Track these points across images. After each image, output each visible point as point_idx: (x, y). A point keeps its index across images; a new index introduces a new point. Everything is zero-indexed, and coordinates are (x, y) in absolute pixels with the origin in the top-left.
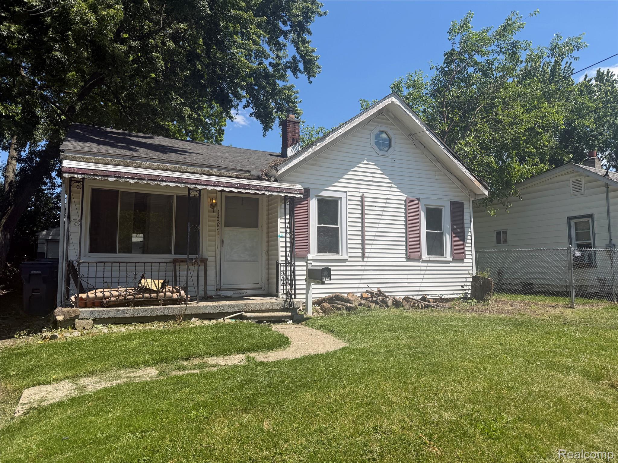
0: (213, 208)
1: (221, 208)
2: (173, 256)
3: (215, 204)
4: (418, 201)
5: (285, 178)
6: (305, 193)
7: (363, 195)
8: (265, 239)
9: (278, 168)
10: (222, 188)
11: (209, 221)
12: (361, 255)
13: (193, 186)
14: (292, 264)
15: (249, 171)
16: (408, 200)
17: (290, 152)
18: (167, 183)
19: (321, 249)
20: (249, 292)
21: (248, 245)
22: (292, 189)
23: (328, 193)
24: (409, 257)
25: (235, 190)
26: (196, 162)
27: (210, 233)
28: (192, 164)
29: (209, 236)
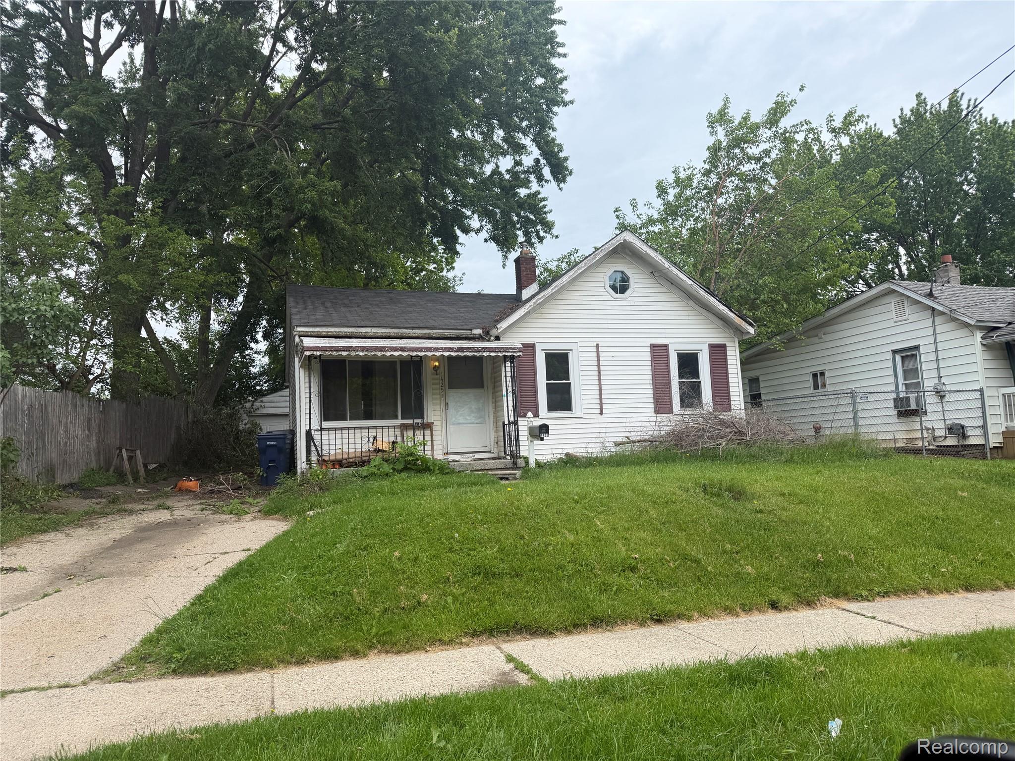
0: (436, 371)
1: (444, 371)
2: (399, 422)
3: (438, 367)
4: (665, 347)
5: (508, 334)
6: (530, 348)
7: (598, 344)
8: (491, 400)
9: (498, 326)
10: (441, 353)
11: (433, 384)
12: (599, 411)
13: (414, 354)
14: (516, 423)
15: (471, 330)
16: (653, 346)
17: (526, 294)
18: (392, 353)
19: (551, 407)
20: (478, 456)
21: (473, 407)
22: (511, 348)
23: (557, 346)
24: (657, 411)
25: (454, 354)
26: (417, 326)
27: (435, 396)
28: (413, 328)
29: (434, 399)
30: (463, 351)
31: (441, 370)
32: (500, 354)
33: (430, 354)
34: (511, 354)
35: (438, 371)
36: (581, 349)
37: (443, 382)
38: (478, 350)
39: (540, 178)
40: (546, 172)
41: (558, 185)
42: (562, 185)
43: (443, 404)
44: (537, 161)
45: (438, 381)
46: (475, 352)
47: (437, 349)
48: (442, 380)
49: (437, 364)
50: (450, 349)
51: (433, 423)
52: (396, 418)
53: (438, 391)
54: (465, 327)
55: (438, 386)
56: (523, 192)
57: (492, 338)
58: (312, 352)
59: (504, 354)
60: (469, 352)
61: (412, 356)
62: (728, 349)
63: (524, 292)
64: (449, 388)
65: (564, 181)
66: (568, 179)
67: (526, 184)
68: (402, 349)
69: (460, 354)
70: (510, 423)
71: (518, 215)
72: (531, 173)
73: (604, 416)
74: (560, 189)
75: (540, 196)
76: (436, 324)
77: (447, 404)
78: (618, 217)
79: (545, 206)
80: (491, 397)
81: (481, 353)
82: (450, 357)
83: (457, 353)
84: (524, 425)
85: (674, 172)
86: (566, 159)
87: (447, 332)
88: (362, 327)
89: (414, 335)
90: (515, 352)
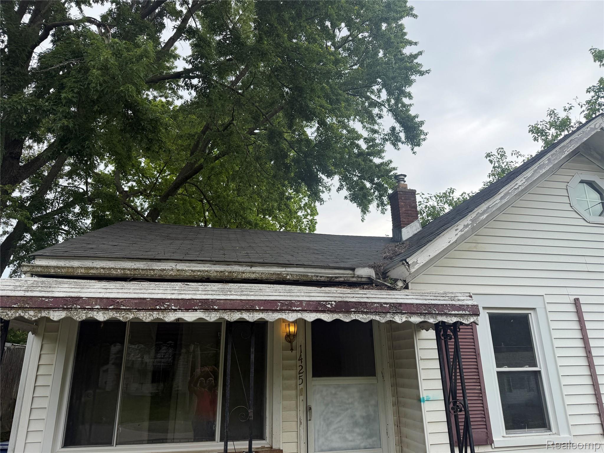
1: (305, 340)
2: (218, 445)
3: (295, 335)
7: (577, 300)
8: (390, 399)
9: (410, 261)
10: (299, 315)
11: (285, 368)
15: (353, 269)
17: (406, 233)
18: (180, 315)
19: (512, 423)
21: (358, 414)
25: (327, 317)
26: (261, 261)
28: (252, 264)
29: (284, 398)
30: (348, 312)
31: (300, 340)
34: (454, 320)
35: (294, 343)
36: (550, 308)
37: (303, 364)
38: (381, 308)
39: (396, 141)
40: (402, 136)
41: (412, 150)
42: (416, 149)
43: (302, 408)
44: (393, 129)
45: (293, 362)
46: (376, 313)
47: (288, 306)
48: (300, 359)
49: (292, 329)
50: (319, 307)
51: (281, 449)
53: (293, 383)
54: (342, 265)
55: (293, 372)
57: (399, 284)
59: (440, 319)
60: (363, 313)
63: (404, 230)
64: (314, 376)
65: (418, 145)
66: (423, 143)
67: (379, 153)
68: (207, 305)
69: (341, 317)
71: (372, 181)
72: (387, 140)
74: (414, 153)
76: (293, 260)
77: (309, 409)
78: (491, 162)
80: (389, 393)
81: (389, 317)
83: (336, 316)
85: (550, 114)
86: (422, 123)
87: (311, 273)
88: (159, 260)
89: (253, 276)
90: (461, 315)
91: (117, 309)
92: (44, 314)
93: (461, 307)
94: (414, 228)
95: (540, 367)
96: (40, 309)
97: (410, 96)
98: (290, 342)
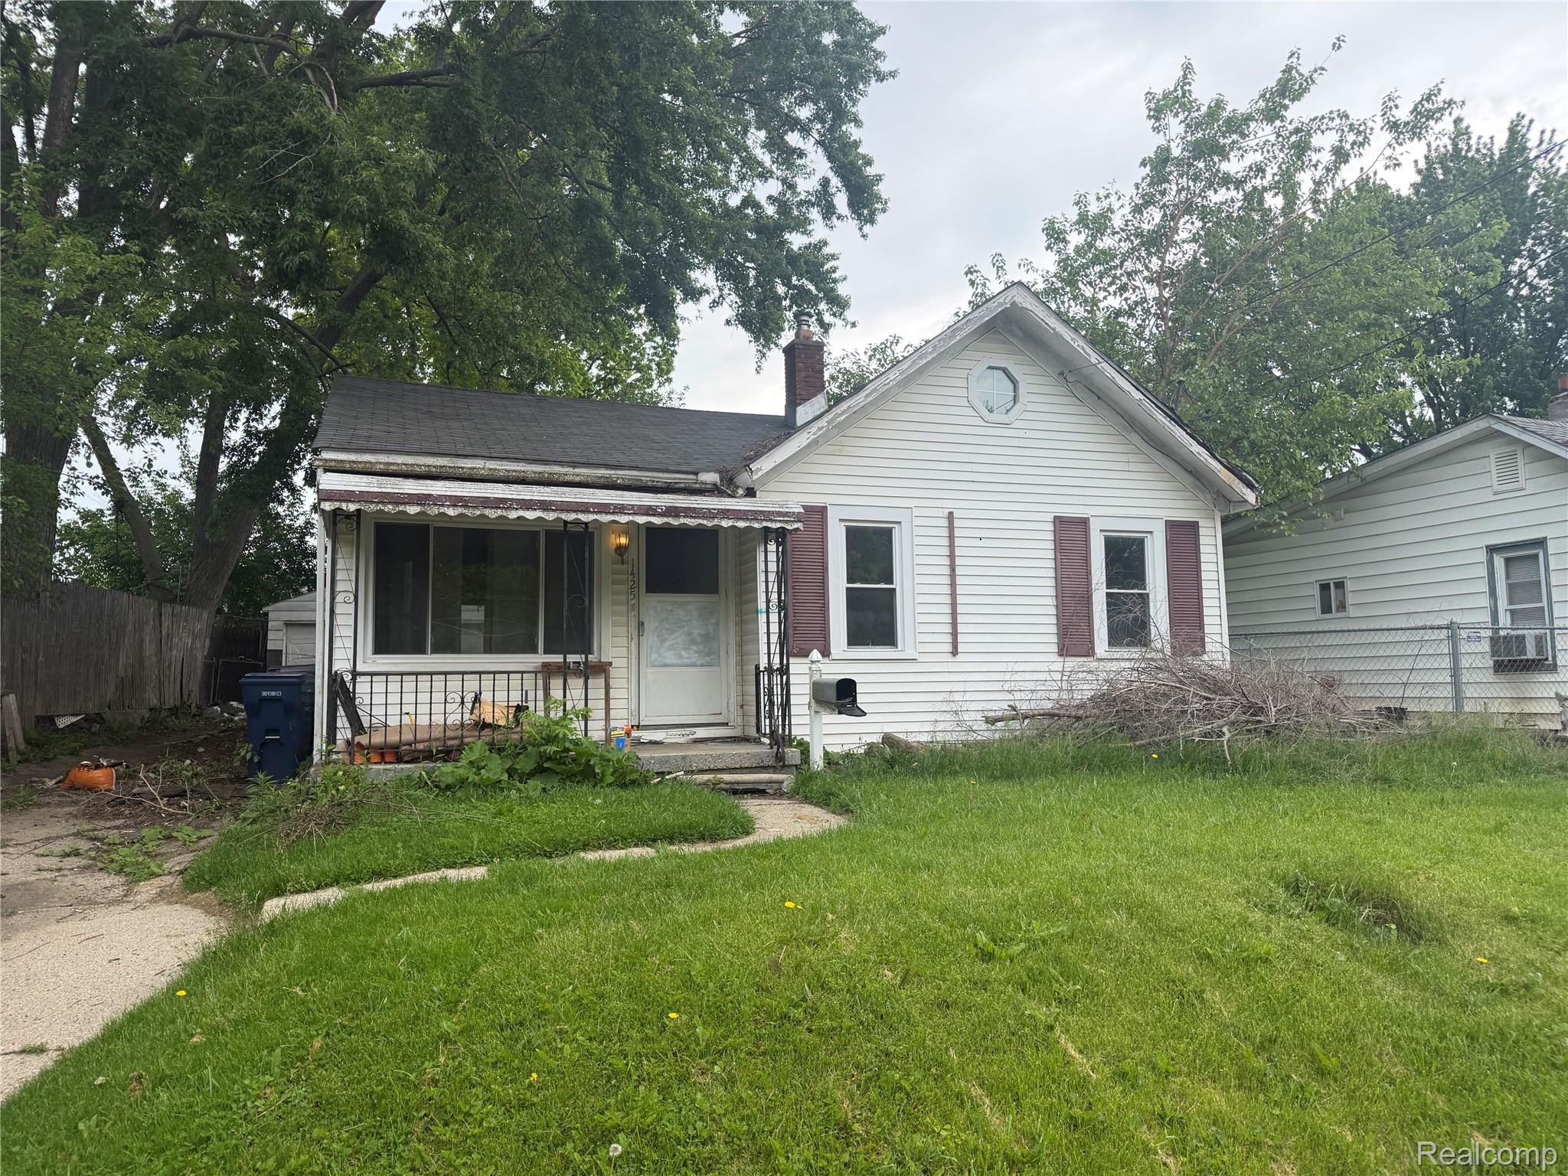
1: (638, 556)
2: (540, 658)
3: (626, 547)
4: (1084, 523)
5: (771, 486)
6: (816, 515)
7: (951, 513)
8: (733, 619)
9: (753, 467)
10: (631, 518)
11: (614, 582)
12: (949, 648)
13: (572, 517)
14: (784, 670)
15: (696, 474)
16: (1060, 522)
17: (803, 413)
18: (521, 513)
19: (856, 638)
20: (701, 733)
21: (696, 632)
22: (780, 514)
23: (871, 514)
24: (1064, 651)
25: (657, 521)
26: (585, 460)
27: (617, 608)
28: (575, 464)
29: (614, 614)
30: (677, 516)
31: (632, 554)
32: (756, 525)
33: (605, 518)
34: (779, 525)
35: (625, 557)
36: (917, 521)
37: (636, 579)
38: (710, 514)
39: (829, 211)
40: (841, 201)
41: (861, 229)
42: (867, 228)
43: (634, 623)
44: (825, 182)
45: (625, 577)
46: (704, 518)
47: (621, 509)
48: (632, 574)
49: (623, 540)
50: (649, 511)
51: (610, 664)
52: (533, 650)
53: (624, 598)
54: (685, 468)
55: (624, 587)
56: (796, 241)
57: (741, 492)
58: (337, 504)
59: (765, 524)
60: (691, 517)
61: (566, 523)
62: (1202, 531)
63: (800, 410)
64: (648, 591)
65: (871, 220)
66: (880, 218)
67: (802, 225)
68: (545, 506)
69: (671, 520)
70: (770, 670)
71: (787, 283)
72: (813, 205)
73: (959, 657)
74: (863, 236)
75: (826, 250)
76: (622, 459)
77: (641, 625)
78: (972, 283)
79: (834, 270)
80: (732, 611)
81: (716, 522)
82: (650, 529)
83: (666, 520)
84: (802, 674)
85: (1077, 204)
86: (879, 178)
87: (646, 476)
88: (466, 456)
89: (577, 479)
90: (786, 522)
91: (465, 506)
92: (401, 508)
93: (786, 514)
94: (817, 406)
95: (896, 585)
96: (397, 503)
97: (858, 123)
98: (621, 555)
